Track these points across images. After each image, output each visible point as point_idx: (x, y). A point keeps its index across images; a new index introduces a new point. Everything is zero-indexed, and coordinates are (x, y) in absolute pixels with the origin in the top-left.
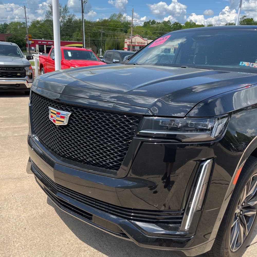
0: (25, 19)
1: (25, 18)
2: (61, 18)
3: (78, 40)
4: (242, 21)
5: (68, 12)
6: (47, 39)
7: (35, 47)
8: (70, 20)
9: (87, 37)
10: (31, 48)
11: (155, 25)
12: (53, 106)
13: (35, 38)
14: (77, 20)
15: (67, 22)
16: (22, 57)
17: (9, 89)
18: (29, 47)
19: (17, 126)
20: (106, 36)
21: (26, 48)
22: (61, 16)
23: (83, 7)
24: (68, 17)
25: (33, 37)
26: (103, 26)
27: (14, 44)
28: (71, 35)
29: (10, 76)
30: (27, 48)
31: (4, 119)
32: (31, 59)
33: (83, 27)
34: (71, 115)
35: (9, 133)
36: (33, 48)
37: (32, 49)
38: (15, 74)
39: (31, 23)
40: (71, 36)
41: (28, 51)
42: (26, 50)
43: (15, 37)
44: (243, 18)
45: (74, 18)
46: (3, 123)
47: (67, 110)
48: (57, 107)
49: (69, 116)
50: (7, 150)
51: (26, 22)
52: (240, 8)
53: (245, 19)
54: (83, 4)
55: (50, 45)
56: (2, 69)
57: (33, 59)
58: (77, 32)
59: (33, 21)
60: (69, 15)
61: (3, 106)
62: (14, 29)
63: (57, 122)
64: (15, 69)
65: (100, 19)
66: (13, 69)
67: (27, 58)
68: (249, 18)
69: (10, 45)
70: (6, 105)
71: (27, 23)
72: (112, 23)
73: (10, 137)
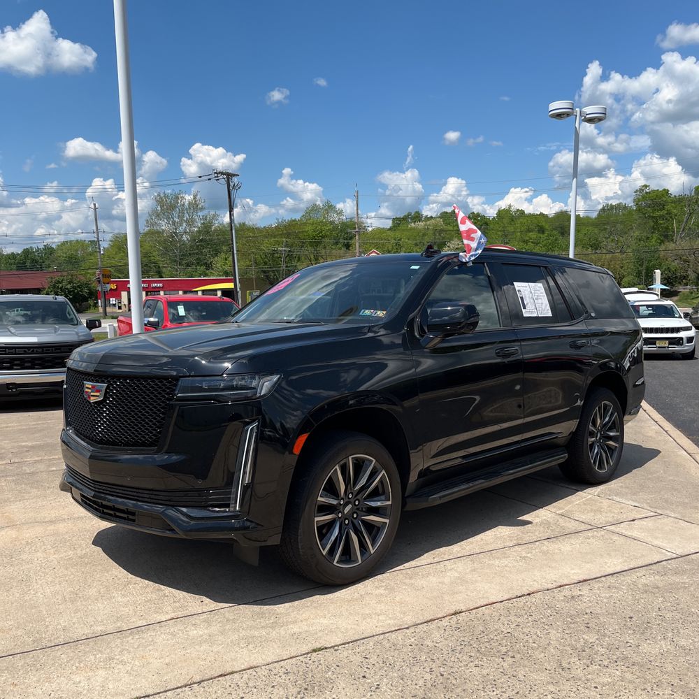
0: (95, 235)
1: (95, 231)
2: (184, 224)
3: (226, 274)
4: (640, 197)
5: (200, 209)
6: (148, 278)
7: (119, 297)
8: (206, 228)
9: (248, 266)
10: (110, 300)
11: (421, 225)
12: (89, 381)
13: (120, 275)
14: (224, 226)
15: (199, 232)
16: (77, 324)
17: (47, 392)
18: (103, 299)
19: (57, 457)
20: (297, 259)
21: (97, 303)
22: (185, 219)
23: (232, 197)
24: (202, 222)
25: (115, 274)
26: (288, 235)
27: (61, 298)
28: (209, 262)
29: (50, 364)
30: (99, 301)
31: (33, 447)
32: (95, 327)
33: (233, 244)
34: (108, 387)
35: (41, 467)
36: (113, 301)
37: (111, 303)
38: (59, 361)
39: (111, 241)
40: (208, 266)
41: (101, 310)
42: (96, 307)
43: (70, 277)
44: (643, 190)
45: (216, 222)
46: (31, 453)
47: (103, 382)
48: (93, 380)
49: (105, 388)
50: (35, 490)
51: (98, 240)
52: (575, 179)
53: (646, 193)
54: (232, 192)
55: (157, 290)
56: (33, 351)
57: (100, 326)
58: (223, 255)
59: (117, 237)
60: (203, 216)
61: (32, 427)
62: (69, 257)
63: (92, 398)
64: (59, 349)
65: (280, 220)
66: (56, 349)
67: (87, 326)
68: (658, 190)
69: (52, 300)
70: (38, 424)
71: (100, 242)
72: (309, 228)
73: (42, 472)
